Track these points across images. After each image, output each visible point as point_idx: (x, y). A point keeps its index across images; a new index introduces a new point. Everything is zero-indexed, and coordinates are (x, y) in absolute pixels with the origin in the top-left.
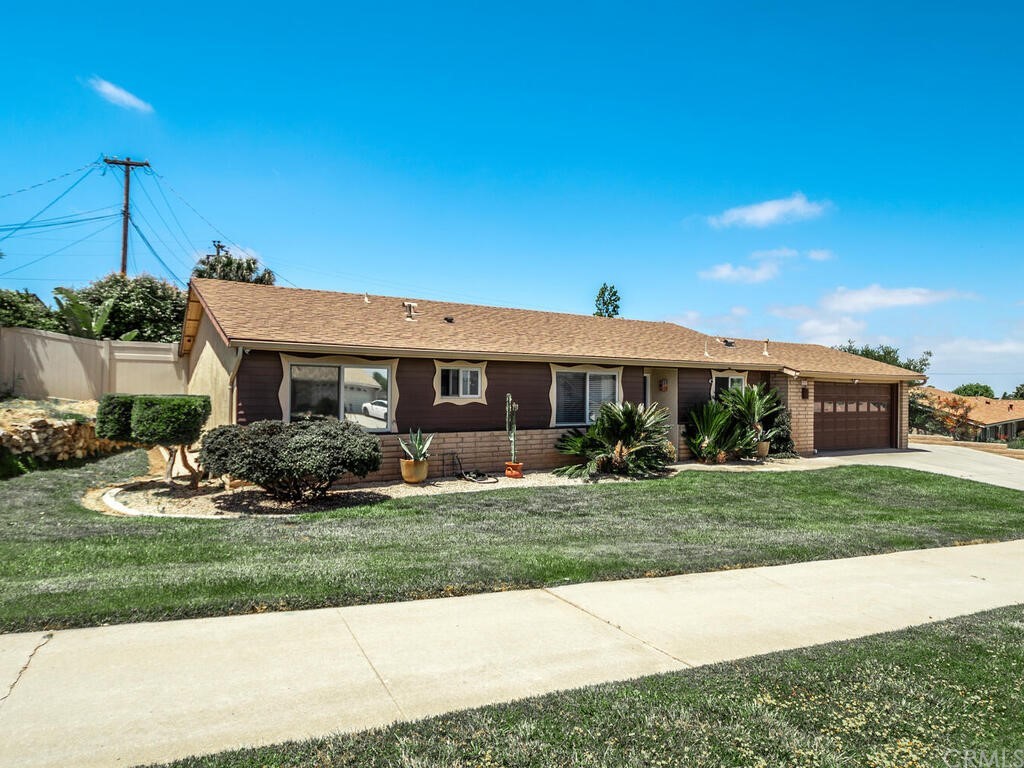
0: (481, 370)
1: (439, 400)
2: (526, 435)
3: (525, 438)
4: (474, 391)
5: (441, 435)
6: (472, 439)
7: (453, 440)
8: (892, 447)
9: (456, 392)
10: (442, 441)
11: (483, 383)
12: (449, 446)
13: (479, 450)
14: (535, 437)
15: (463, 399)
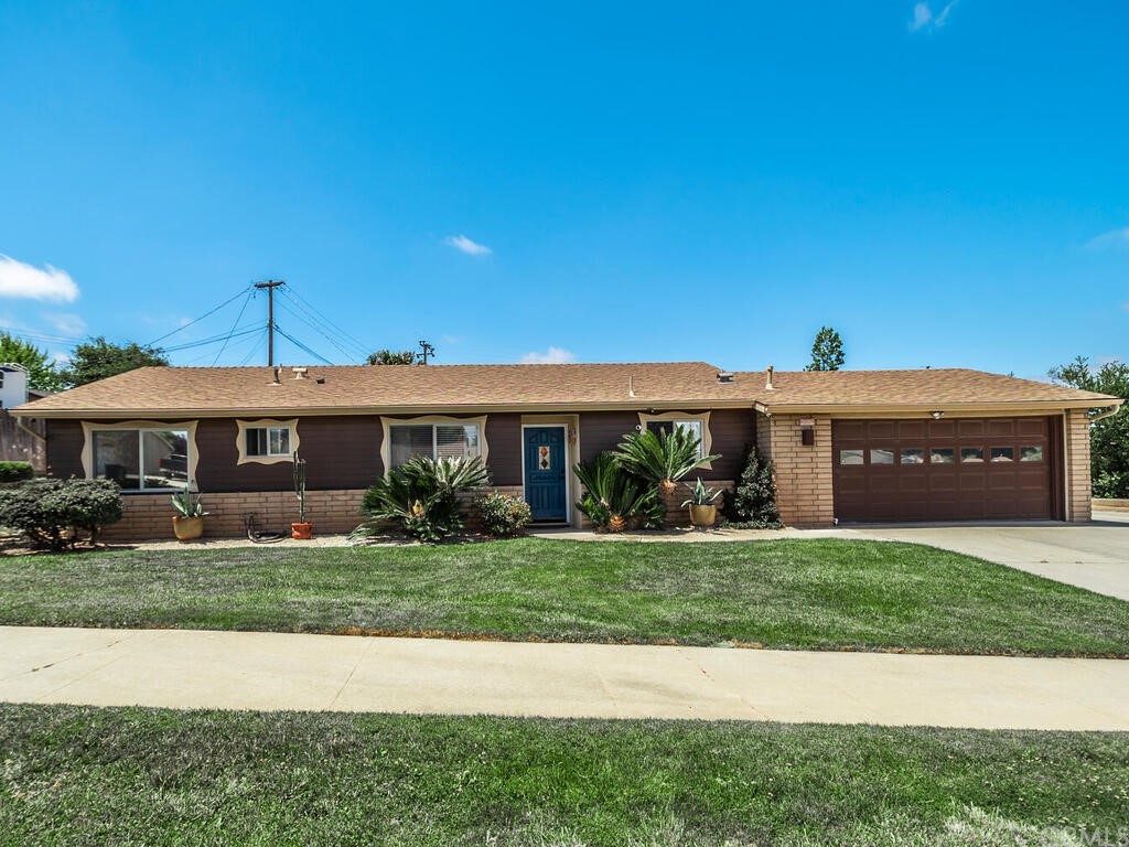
0: (292, 427)
1: (243, 459)
2: (345, 495)
3: (344, 498)
4: (284, 449)
5: (241, 494)
6: (279, 499)
7: (256, 500)
8: (1053, 518)
9: (264, 452)
10: (242, 500)
11: (294, 442)
12: (252, 505)
13: (286, 510)
14: (357, 497)
15: (269, 459)
